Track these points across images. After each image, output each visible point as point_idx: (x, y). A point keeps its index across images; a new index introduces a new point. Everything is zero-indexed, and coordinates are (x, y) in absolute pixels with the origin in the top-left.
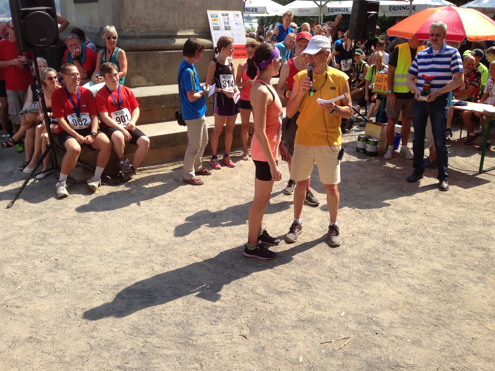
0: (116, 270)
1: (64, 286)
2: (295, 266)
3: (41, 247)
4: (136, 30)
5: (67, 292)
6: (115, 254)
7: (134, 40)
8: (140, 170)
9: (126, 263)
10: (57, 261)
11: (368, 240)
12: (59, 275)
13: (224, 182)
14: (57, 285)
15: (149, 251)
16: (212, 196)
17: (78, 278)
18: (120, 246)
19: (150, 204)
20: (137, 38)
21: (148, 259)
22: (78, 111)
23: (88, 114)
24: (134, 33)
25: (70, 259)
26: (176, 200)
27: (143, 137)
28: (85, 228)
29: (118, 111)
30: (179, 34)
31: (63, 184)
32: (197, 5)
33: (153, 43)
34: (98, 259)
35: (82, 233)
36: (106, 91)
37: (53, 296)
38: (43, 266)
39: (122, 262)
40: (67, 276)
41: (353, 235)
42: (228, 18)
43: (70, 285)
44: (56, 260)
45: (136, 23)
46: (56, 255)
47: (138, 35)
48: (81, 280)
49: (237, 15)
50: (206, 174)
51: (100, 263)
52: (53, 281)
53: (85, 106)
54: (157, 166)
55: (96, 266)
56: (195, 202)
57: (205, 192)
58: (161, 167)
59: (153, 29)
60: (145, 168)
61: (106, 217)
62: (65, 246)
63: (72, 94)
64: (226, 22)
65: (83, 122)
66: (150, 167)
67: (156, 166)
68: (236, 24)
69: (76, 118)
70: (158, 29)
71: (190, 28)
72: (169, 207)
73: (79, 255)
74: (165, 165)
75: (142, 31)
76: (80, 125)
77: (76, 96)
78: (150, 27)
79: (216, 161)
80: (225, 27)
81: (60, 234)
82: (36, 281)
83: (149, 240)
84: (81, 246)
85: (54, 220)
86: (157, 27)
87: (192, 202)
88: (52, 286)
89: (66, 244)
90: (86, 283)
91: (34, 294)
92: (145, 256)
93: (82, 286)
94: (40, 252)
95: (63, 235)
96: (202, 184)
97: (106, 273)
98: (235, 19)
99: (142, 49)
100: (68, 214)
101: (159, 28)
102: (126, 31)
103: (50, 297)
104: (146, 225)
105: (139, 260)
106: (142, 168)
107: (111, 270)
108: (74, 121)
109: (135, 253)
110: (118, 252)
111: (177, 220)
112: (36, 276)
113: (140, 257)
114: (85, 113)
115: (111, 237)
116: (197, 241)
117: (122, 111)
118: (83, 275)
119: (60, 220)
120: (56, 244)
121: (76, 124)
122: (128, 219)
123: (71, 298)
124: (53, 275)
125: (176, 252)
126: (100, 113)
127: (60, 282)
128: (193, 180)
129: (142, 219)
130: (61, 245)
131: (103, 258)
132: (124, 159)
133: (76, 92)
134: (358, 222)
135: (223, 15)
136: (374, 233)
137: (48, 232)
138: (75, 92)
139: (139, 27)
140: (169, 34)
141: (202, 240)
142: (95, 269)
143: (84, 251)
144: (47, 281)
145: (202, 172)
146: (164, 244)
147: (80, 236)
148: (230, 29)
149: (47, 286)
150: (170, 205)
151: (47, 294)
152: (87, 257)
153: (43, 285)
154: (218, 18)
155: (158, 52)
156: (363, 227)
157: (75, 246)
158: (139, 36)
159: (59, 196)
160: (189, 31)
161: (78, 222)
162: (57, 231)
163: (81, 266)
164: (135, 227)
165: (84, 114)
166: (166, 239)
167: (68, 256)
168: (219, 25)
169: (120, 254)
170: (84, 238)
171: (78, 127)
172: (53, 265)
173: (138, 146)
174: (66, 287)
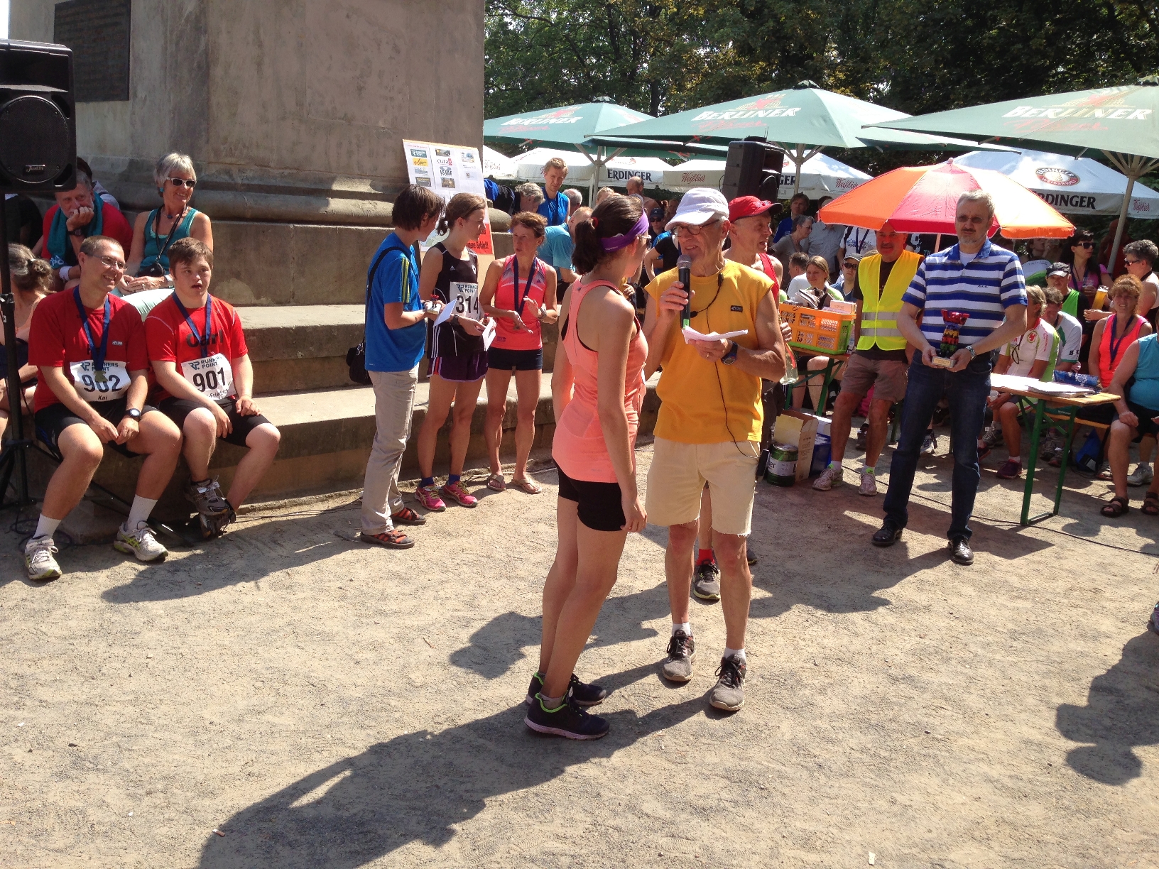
0: (249, 769)
1: (113, 818)
2: (709, 741)
3: (20, 712)
4: (234, 170)
5: (128, 833)
6: (233, 727)
7: (229, 193)
8: (243, 512)
9: (272, 748)
10: (75, 748)
11: (855, 674)
12: (92, 786)
13: (464, 542)
14: (95, 815)
15: (325, 716)
16: (445, 575)
17: (149, 793)
18: (242, 704)
19: (292, 596)
20: (237, 190)
21: (329, 736)
22: (99, 356)
23: (124, 364)
24: (231, 176)
25: (109, 742)
26: (355, 583)
27: (263, 426)
28: (131, 660)
29: (200, 360)
30: (336, 187)
31: (46, 544)
32: (381, 124)
33: (276, 203)
34: (191, 741)
35: (125, 673)
36: (173, 310)
37: (92, 846)
38: (38, 764)
39: (260, 748)
40: (114, 790)
41: (815, 665)
42: (450, 162)
43: (130, 814)
44: (71, 745)
45: (237, 153)
46: (69, 732)
47: (240, 181)
48: (159, 799)
49: (470, 156)
50: (413, 521)
51: (199, 752)
52: (80, 804)
53: (121, 343)
54: (286, 501)
55: (190, 761)
56: (407, 589)
57: (423, 565)
58: (296, 505)
59: (276, 172)
60: (256, 505)
61: (181, 630)
62: (88, 709)
63: (92, 310)
64: (446, 169)
65: (110, 384)
66: (267, 503)
67: (281, 502)
68: (468, 175)
69: (91, 373)
70: (287, 172)
71: (361, 177)
72: (342, 603)
73: (133, 732)
74: (304, 499)
75: (250, 174)
76: (101, 390)
77: (101, 317)
78: (269, 167)
79: (433, 491)
80: (443, 179)
81: (63, 677)
82: (28, 804)
83: (316, 688)
84: (131, 707)
85: (37, 640)
86: (286, 168)
87: (399, 589)
88: (80, 817)
89: (89, 703)
90: (176, 806)
91: (34, 842)
92: (319, 728)
93: (166, 816)
94: (21, 725)
95: (72, 678)
96: (411, 546)
97: (224, 778)
98: (465, 163)
99: (249, 215)
100: (73, 623)
101: (290, 169)
102: (212, 171)
103: (84, 849)
104: (297, 650)
105: (303, 739)
106: (249, 506)
107: (235, 769)
108: (87, 379)
109: (287, 720)
110: (240, 720)
111: (376, 634)
112: (24, 790)
113: (303, 732)
114: (115, 362)
115: (209, 681)
116: (443, 687)
117: (211, 360)
118: (160, 786)
119: (53, 639)
120: (60, 703)
121: (90, 387)
122: (241, 633)
123: (145, 851)
124: (76, 789)
125: (397, 715)
126: (156, 363)
127: (100, 806)
128: (388, 536)
129: (281, 634)
130: (75, 706)
131: (205, 737)
132: (208, 481)
133: (102, 307)
134: (815, 634)
135: (438, 153)
136: (861, 658)
137: (28, 671)
138: (99, 306)
139: (243, 163)
140: (313, 187)
141: (455, 683)
142: (189, 769)
143: (145, 721)
144: (61, 804)
145: (402, 517)
146: (360, 695)
147: (122, 682)
148: (453, 186)
149: (63, 817)
150: (344, 598)
151: (71, 840)
152: (156, 735)
153: (52, 815)
154: (428, 159)
155: (287, 225)
156: (830, 645)
157: (114, 709)
158: (243, 185)
159: (35, 577)
160: (361, 183)
161: (104, 644)
162: (53, 668)
163: (147, 760)
164: (266, 655)
165: (113, 364)
166: (359, 682)
167: (102, 734)
168: (429, 175)
169: (247, 727)
170: (132, 685)
171: (95, 396)
172: (68, 761)
173: (249, 448)
174: (123, 820)
